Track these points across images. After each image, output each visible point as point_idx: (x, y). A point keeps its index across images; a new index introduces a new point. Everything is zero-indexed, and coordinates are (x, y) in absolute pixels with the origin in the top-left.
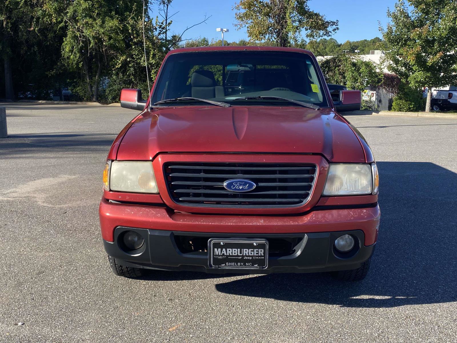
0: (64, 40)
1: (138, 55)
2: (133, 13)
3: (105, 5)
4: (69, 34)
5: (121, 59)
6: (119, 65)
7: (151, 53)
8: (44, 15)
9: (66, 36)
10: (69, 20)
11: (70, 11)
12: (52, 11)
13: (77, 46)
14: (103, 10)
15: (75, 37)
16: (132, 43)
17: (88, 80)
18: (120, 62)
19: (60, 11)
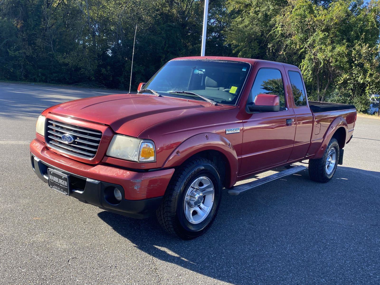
0: (303, 61)
1: (357, 74)
2: (360, 41)
3: (339, 35)
4: (307, 56)
5: (344, 77)
6: (341, 81)
7: (368, 73)
8: (292, 43)
9: (304, 58)
10: (309, 47)
11: (310, 40)
12: (298, 41)
13: (311, 66)
14: (337, 39)
15: (310, 60)
16: (353, 65)
17: (318, 92)
18: (342, 79)
19: (304, 40)
